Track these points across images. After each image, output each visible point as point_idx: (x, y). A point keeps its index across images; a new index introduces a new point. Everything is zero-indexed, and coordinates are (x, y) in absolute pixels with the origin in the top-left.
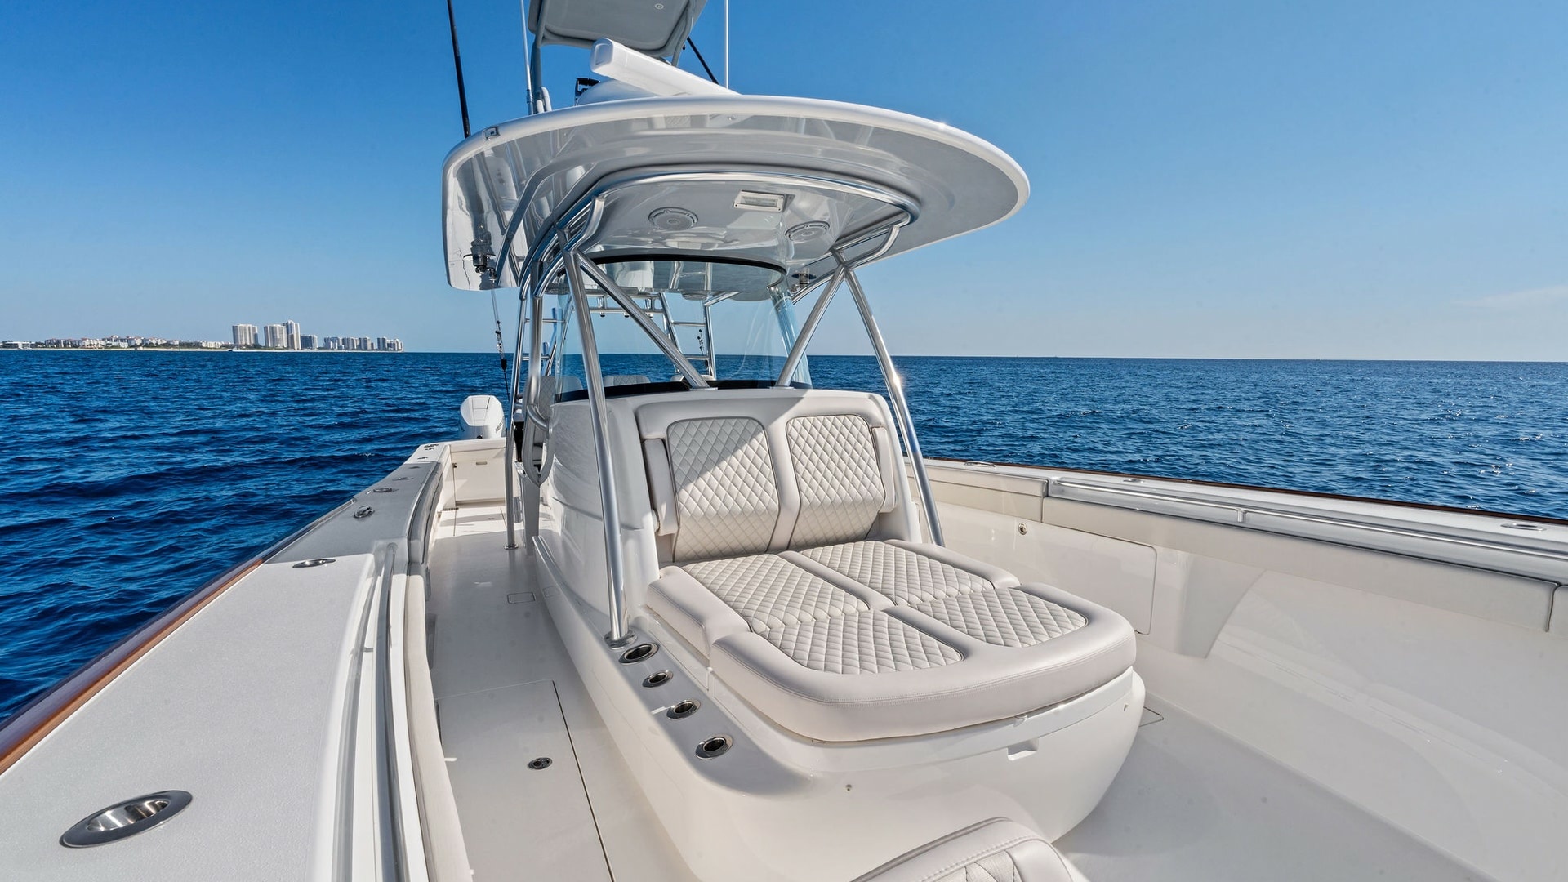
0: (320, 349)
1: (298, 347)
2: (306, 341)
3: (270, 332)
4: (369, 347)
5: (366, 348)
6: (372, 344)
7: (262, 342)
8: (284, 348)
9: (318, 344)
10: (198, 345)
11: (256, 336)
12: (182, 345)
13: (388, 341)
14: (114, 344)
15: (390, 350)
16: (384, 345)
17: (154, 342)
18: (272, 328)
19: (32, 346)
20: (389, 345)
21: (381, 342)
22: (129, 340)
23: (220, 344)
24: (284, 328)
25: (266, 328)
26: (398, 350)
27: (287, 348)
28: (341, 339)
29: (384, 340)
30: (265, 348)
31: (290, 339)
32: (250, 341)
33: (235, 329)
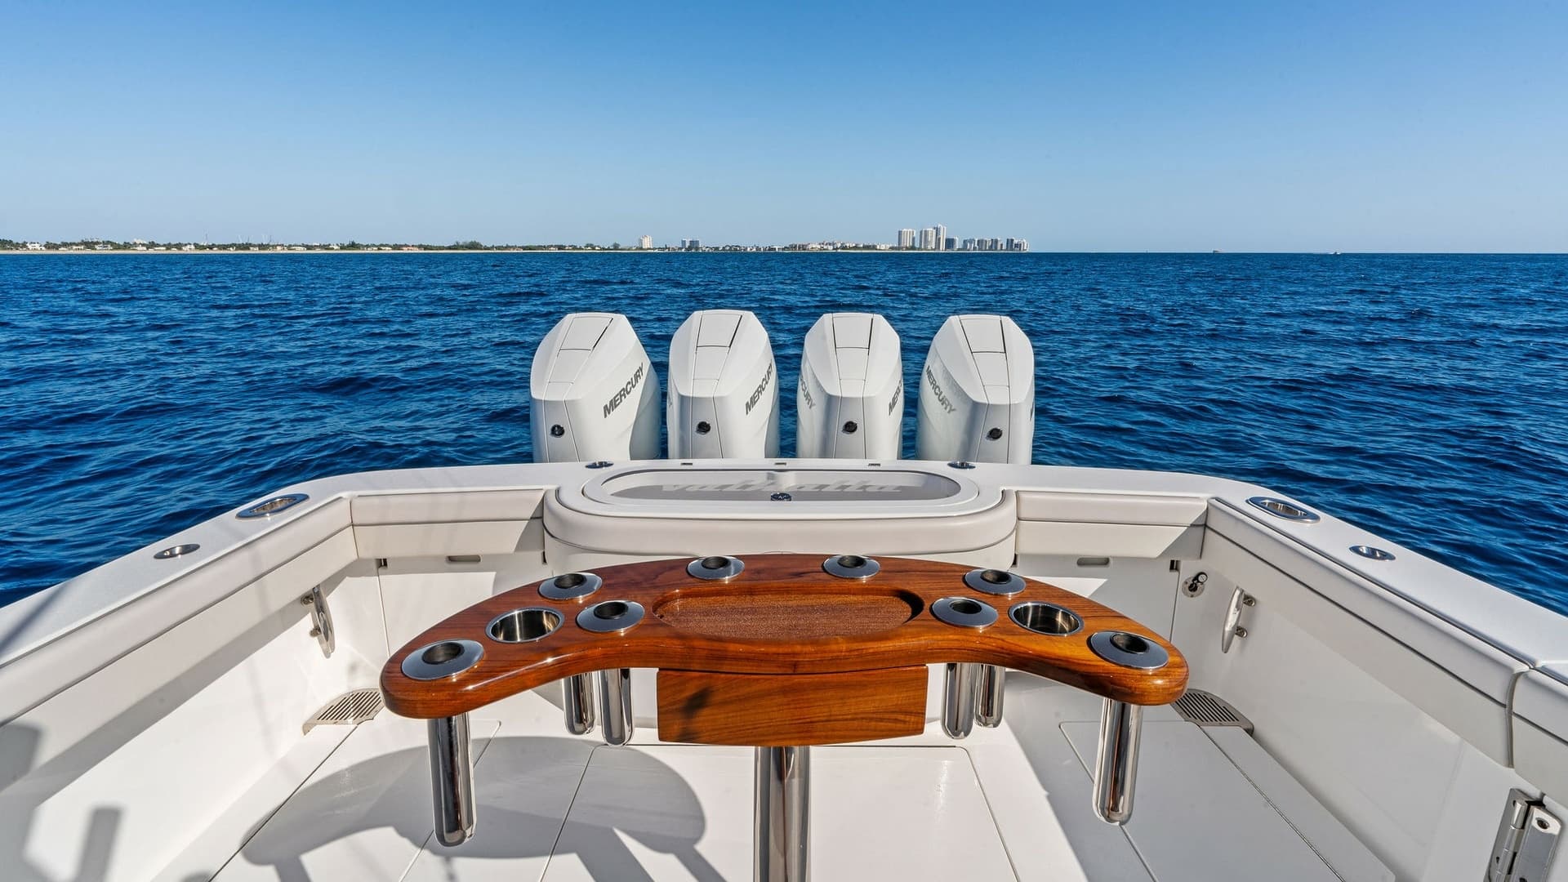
0: (959, 249)
1: (942, 248)
2: (950, 243)
3: (924, 235)
4: (999, 248)
5: (996, 249)
6: (1002, 245)
7: (917, 245)
8: (932, 249)
9: (958, 245)
10: (874, 247)
11: (914, 239)
12: (866, 247)
13: (1016, 241)
14: (825, 247)
15: (1016, 251)
16: (1012, 246)
17: (848, 245)
18: (926, 231)
19: (783, 249)
20: (1016, 245)
21: (1010, 242)
22: (834, 244)
23: (888, 246)
24: (935, 231)
25: (921, 232)
26: (1024, 250)
27: (934, 250)
28: (976, 240)
29: (1012, 240)
30: (919, 249)
31: (938, 241)
32: (909, 244)
33: (900, 233)
